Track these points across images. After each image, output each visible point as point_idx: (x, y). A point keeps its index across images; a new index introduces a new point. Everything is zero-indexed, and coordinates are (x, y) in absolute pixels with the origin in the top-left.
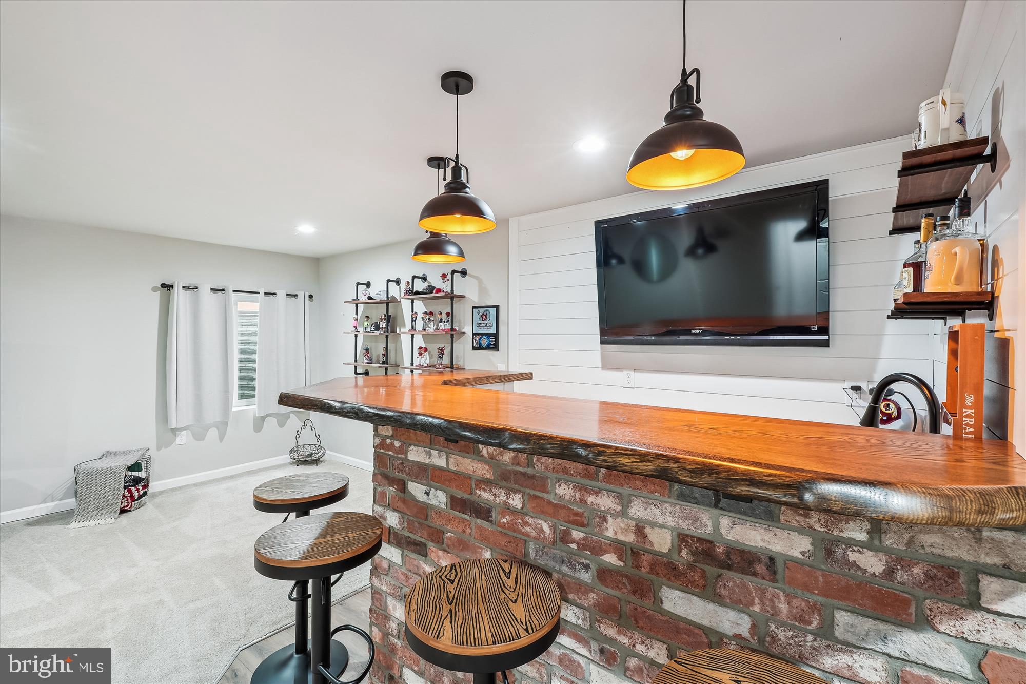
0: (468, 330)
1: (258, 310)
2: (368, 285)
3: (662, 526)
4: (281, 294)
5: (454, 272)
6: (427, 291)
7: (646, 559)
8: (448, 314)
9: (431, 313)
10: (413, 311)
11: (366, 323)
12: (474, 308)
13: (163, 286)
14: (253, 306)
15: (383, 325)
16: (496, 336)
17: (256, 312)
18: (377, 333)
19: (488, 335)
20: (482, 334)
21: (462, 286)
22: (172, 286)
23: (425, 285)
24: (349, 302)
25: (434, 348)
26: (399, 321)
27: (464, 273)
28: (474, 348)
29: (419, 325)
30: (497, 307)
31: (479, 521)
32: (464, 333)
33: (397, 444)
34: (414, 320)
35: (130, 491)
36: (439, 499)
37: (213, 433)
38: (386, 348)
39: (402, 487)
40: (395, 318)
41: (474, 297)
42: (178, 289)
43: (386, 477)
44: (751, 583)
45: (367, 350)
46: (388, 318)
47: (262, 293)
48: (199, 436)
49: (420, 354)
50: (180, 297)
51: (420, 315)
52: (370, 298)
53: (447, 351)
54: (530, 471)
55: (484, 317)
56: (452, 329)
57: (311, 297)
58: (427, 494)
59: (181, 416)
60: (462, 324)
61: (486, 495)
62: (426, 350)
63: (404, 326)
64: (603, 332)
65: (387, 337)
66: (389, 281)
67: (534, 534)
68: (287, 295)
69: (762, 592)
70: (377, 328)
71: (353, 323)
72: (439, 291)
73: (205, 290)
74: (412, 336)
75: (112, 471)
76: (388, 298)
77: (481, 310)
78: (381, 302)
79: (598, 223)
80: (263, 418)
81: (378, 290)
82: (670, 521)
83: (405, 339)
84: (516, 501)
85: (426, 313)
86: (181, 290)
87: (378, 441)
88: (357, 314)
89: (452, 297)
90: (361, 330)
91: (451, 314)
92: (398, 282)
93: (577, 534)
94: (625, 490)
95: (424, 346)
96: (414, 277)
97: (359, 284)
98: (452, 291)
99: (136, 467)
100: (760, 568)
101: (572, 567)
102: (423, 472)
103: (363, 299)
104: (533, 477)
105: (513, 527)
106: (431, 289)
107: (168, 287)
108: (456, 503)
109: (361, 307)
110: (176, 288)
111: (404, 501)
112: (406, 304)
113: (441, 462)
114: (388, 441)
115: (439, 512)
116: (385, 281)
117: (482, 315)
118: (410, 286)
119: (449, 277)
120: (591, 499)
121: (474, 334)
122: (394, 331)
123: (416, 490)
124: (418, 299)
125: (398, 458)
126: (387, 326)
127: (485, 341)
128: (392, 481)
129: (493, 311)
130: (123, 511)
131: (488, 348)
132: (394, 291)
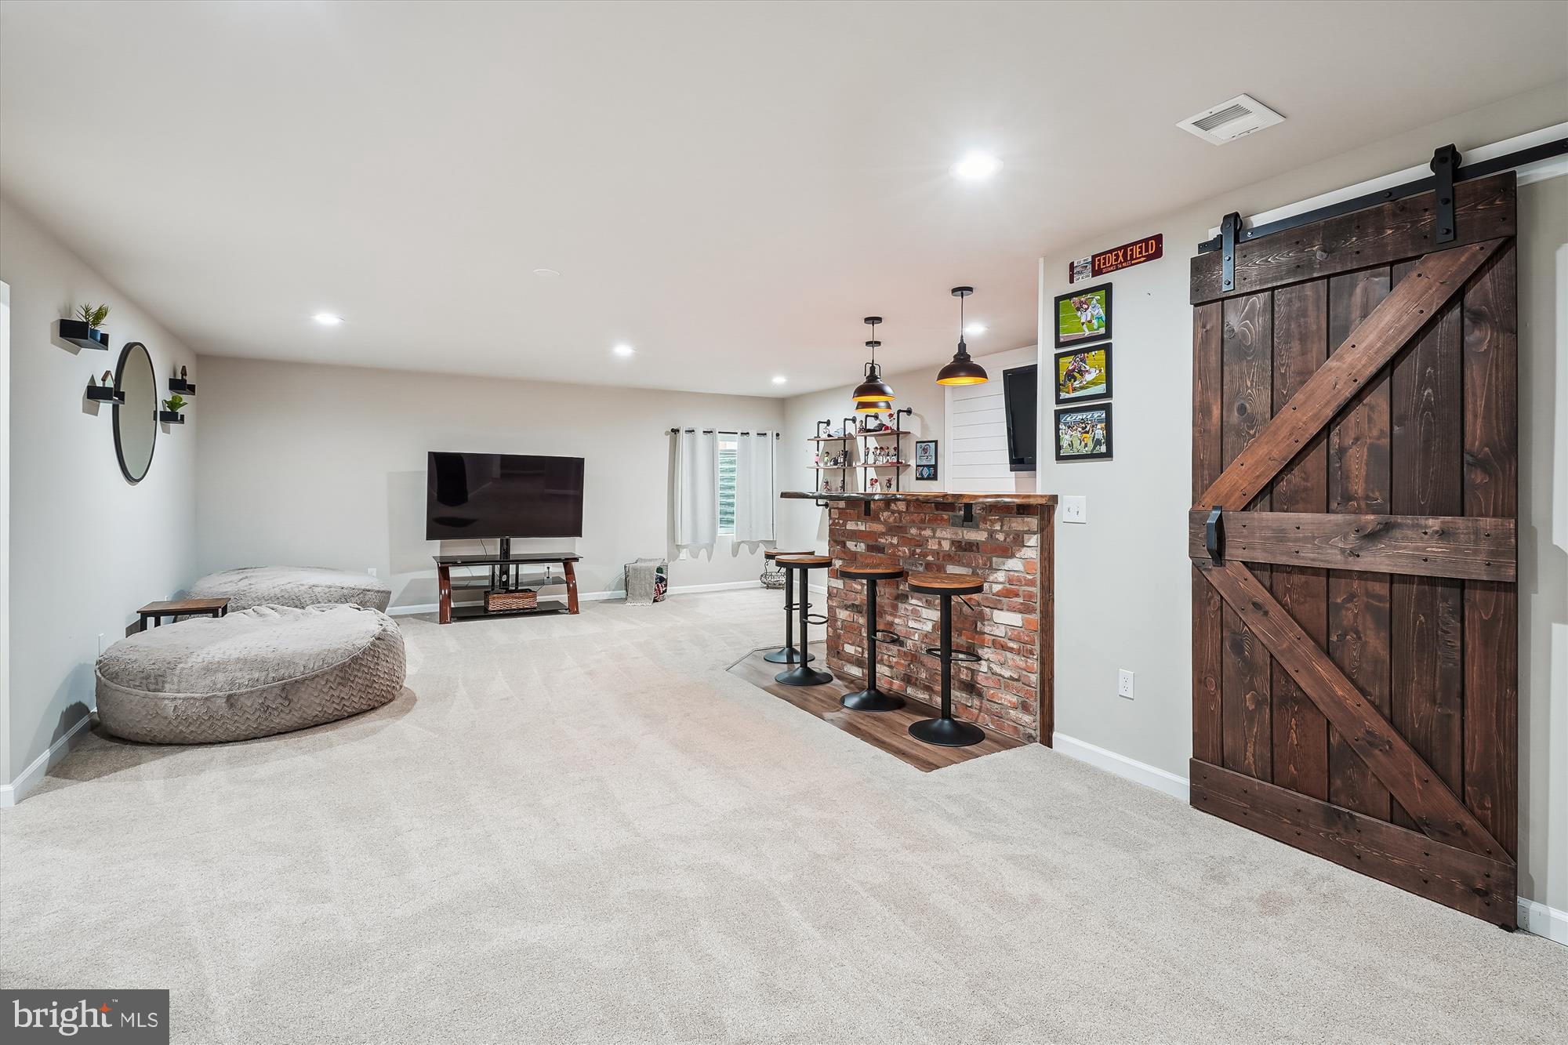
0: (913, 463)
1: (736, 448)
2: (828, 423)
3: (947, 539)
4: (753, 433)
5: (899, 411)
6: (877, 429)
7: (941, 554)
8: (895, 449)
9: (882, 448)
10: (866, 446)
11: (826, 459)
12: (917, 442)
13: (673, 430)
14: (732, 444)
15: (841, 460)
16: (935, 467)
17: (735, 451)
18: (836, 467)
19: (929, 466)
20: (924, 466)
21: (906, 424)
22: (678, 431)
23: (878, 422)
24: (812, 440)
25: (884, 480)
26: (855, 457)
27: (909, 412)
28: (917, 479)
29: (871, 460)
30: (936, 442)
31: (879, 555)
32: (909, 465)
33: (841, 522)
34: (867, 455)
35: (658, 586)
36: (861, 547)
37: (703, 553)
38: (844, 481)
39: (844, 545)
40: (851, 453)
41: (917, 433)
42: (682, 432)
43: (835, 541)
44: (972, 555)
45: (827, 483)
46: (845, 454)
47: (739, 434)
48: (695, 555)
49: (872, 484)
50: (683, 437)
51: (872, 450)
52: (829, 436)
53: (894, 483)
54: (901, 525)
55: (925, 450)
56: (898, 462)
57: (778, 435)
58: (856, 546)
59: (684, 536)
60: (908, 458)
61: (883, 541)
62: (876, 481)
63: (859, 460)
64: (1012, 462)
65: (844, 470)
66: (846, 419)
67: (902, 555)
68: (758, 434)
69: (975, 557)
70: (836, 463)
71: (815, 459)
72: (887, 428)
73: (699, 433)
74: (866, 468)
75: (648, 569)
76: (845, 435)
77: (923, 444)
78: (839, 439)
79: (1005, 373)
80: (739, 544)
81: (836, 429)
82: (949, 536)
83: (860, 471)
84: (895, 541)
85: (876, 448)
86: (684, 434)
87: (831, 522)
88: (818, 450)
89: (898, 434)
90: (821, 465)
91: (897, 449)
92: (854, 420)
93: (918, 551)
94: (934, 526)
95: (875, 477)
96: (867, 416)
97: (820, 422)
98: (898, 428)
99: (659, 570)
100: (974, 548)
101: (916, 566)
102: (856, 535)
103: (824, 436)
104: (902, 527)
105: (894, 554)
106: (881, 426)
107: (675, 431)
108: (870, 548)
109: (822, 444)
110: (681, 431)
111: (845, 553)
112: (860, 440)
113: (863, 528)
114: (837, 521)
115: (861, 554)
116: (843, 420)
117: (924, 449)
118: (864, 425)
119: (895, 416)
120: (923, 533)
121: (917, 466)
122: (850, 465)
123: (850, 545)
124: (869, 436)
125: (841, 530)
126: (845, 460)
127: (926, 473)
128: (837, 543)
129: (932, 445)
130: (655, 601)
131: (928, 478)
132: (851, 428)
